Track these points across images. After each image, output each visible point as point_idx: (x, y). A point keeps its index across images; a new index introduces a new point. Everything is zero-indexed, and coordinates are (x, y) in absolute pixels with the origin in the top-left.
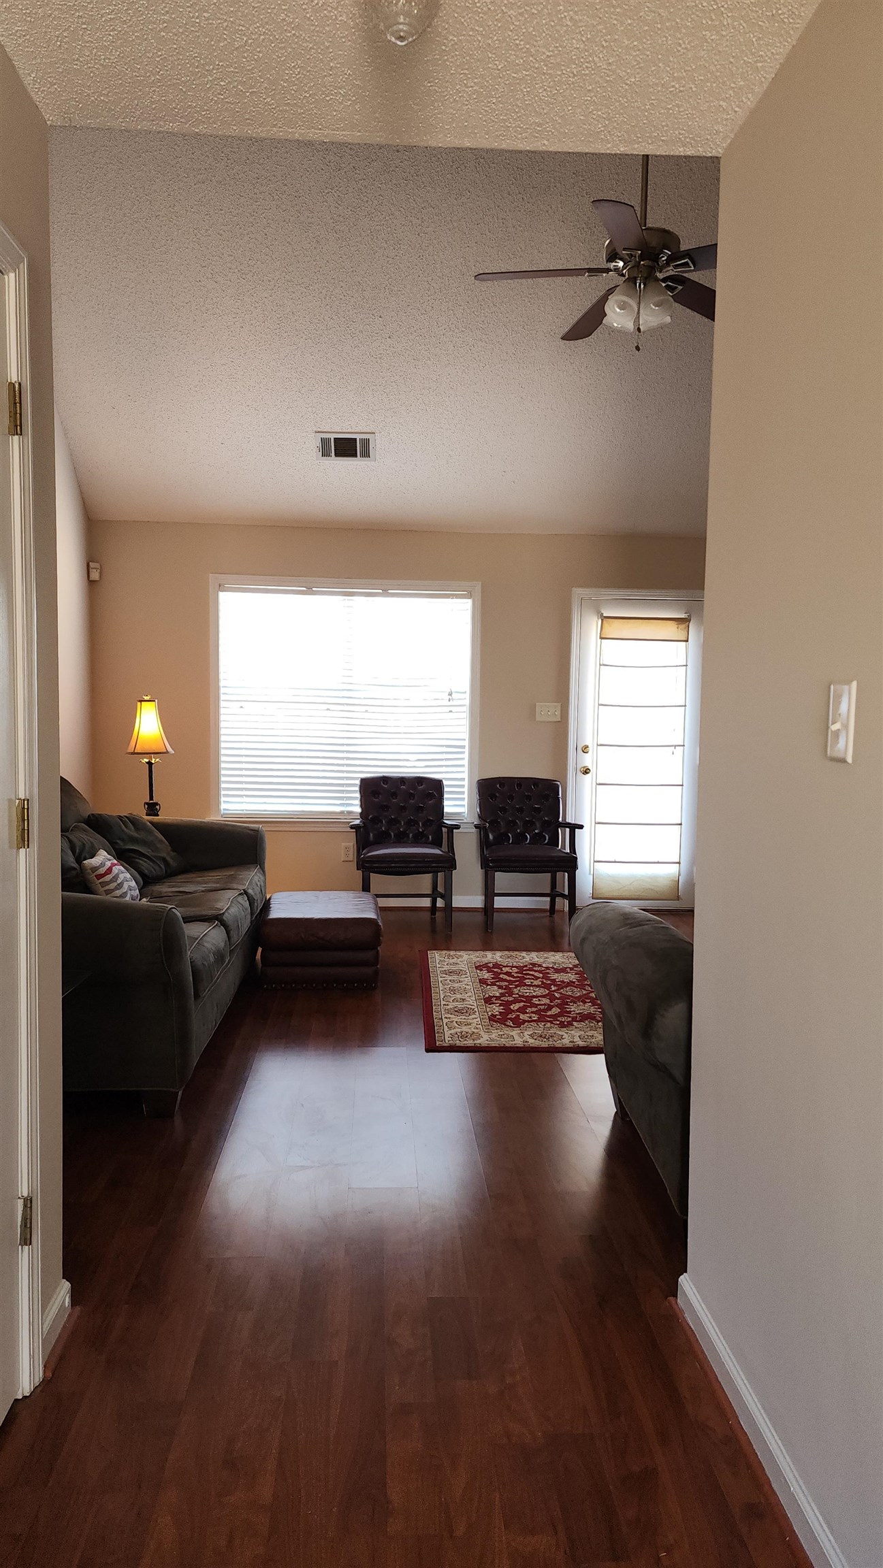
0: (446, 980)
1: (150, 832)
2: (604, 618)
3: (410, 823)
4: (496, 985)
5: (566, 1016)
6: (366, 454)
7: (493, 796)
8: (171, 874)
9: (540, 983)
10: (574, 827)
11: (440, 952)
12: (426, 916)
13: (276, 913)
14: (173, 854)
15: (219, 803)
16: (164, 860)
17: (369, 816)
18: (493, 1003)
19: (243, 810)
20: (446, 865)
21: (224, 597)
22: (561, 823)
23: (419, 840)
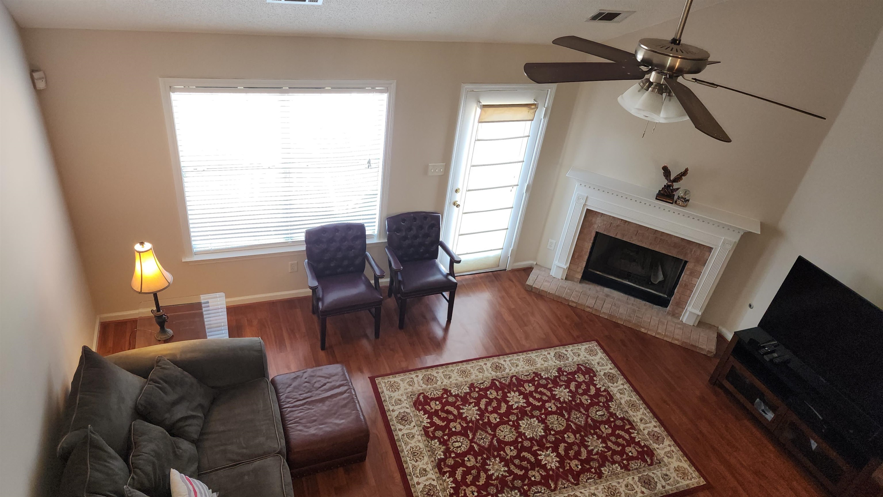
2: (482, 105)
5: (492, 484)
7: (398, 230)
9: (460, 428)
11: (384, 379)
18: (445, 473)
22: (441, 242)
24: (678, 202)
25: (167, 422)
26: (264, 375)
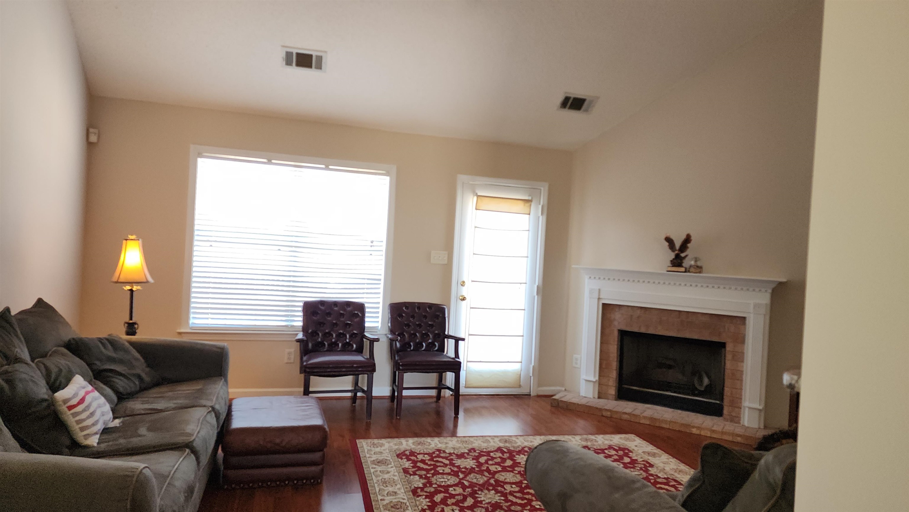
0: (377, 471)
1: (126, 351)
2: (478, 196)
3: (339, 335)
4: (416, 475)
5: (480, 507)
6: (319, 67)
7: (401, 316)
8: (144, 388)
9: (450, 471)
10: (457, 340)
11: (366, 441)
12: (348, 403)
13: (237, 423)
14: (148, 369)
15: (188, 318)
16: (139, 377)
17: (308, 330)
18: (420, 496)
19: (208, 324)
20: (370, 369)
21: (201, 162)
22: (447, 335)
23: (346, 349)
24: (691, 270)
25: (95, 367)
26: (221, 373)
